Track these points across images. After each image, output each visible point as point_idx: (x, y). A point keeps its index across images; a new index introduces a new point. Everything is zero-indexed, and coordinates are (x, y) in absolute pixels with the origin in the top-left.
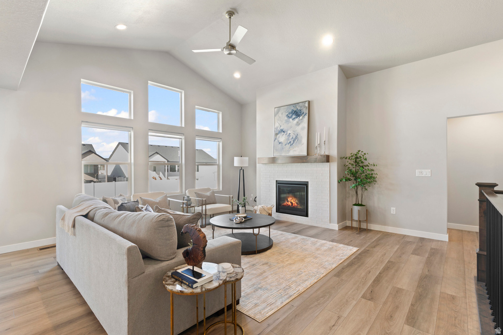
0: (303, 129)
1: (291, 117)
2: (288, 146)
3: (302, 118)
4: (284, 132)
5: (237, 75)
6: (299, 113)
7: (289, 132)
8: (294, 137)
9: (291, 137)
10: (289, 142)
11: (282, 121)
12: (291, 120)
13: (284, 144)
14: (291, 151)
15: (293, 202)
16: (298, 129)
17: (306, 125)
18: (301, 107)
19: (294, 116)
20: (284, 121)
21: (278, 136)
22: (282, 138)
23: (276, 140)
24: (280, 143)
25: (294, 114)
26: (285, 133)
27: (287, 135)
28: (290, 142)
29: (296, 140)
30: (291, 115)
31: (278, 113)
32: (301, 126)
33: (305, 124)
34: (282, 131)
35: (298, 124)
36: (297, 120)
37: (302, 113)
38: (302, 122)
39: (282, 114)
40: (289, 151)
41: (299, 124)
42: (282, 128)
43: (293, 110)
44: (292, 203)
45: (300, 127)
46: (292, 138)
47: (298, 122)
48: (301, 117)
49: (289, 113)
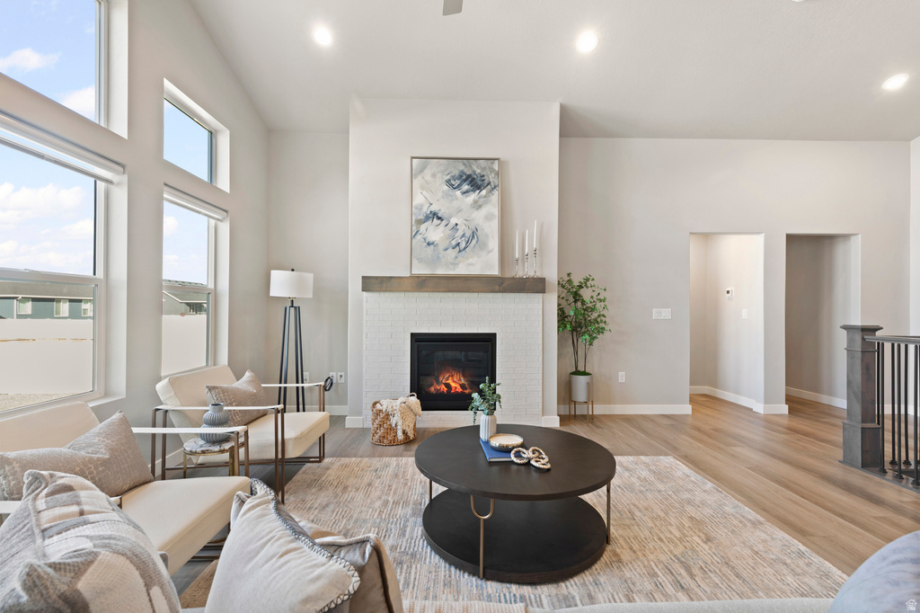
0: (489, 218)
1: (459, 187)
2: (452, 253)
3: (487, 193)
4: (439, 218)
5: (323, 36)
6: (480, 183)
7: (453, 221)
8: (468, 234)
9: (460, 233)
10: (454, 243)
11: (432, 192)
12: (458, 193)
13: (441, 247)
14: (460, 265)
15: (453, 385)
16: (478, 217)
17: (495, 211)
18: (484, 169)
19: (466, 187)
20: (440, 194)
21: (423, 227)
22: (435, 233)
23: (418, 237)
24: (429, 244)
25: (465, 181)
26: (444, 223)
27: (451, 225)
28: (458, 244)
29: (474, 242)
30: (458, 182)
31: (421, 171)
32: (484, 211)
33: (492, 207)
34: (435, 215)
35: (477, 205)
36: (473, 196)
37: (486, 182)
38: (486, 203)
39: (434, 175)
40: (455, 264)
41: (480, 207)
42: (434, 208)
43: (462, 172)
44: (448, 386)
45: (482, 214)
46: (463, 235)
47: (475, 202)
48: (484, 192)
49: (454, 178)
